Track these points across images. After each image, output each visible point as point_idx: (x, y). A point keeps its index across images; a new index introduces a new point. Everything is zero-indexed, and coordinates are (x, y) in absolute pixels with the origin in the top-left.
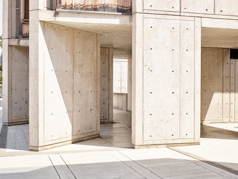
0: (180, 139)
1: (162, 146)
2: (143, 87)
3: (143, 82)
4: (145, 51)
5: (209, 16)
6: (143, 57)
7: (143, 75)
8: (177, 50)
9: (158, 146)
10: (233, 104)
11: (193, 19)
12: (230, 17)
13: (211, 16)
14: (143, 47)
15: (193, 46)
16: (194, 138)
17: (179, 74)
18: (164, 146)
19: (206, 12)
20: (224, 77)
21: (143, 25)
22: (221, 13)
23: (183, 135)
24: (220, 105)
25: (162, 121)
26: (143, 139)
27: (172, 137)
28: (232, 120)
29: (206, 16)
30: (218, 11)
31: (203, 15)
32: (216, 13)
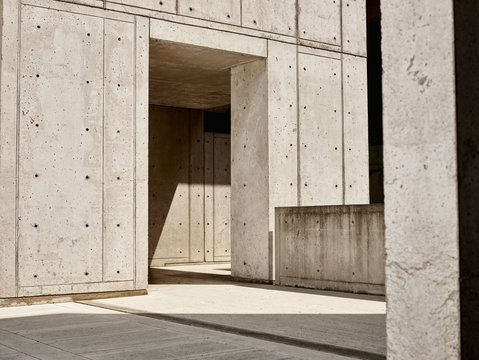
0: (103, 282)
1: (62, 299)
2: (18, 162)
3: (17, 150)
4: (23, 81)
5: (166, 16)
6: (18, 92)
7: (18, 134)
8: (96, 84)
9: (54, 300)
10: (211, 224)
11: (131, 18)
12: (208, 24)
13: (170, 17)
14: (18, 71)
15: (131, 78)
16: (134, 281)
17: (100, 136)
18: (68, 298)
19: (159, 8)
20: (192, 169)
21: (20, 21)
22: (191, 14)
23: (111, 273)
24: (185, 226)
25: (61, 240)
26: (17, 284)
27: (86, 279)
28: (209, 258)
29: (161, 15)
30: (183, 9)
31: (153, 14)
32: (181, 11)
